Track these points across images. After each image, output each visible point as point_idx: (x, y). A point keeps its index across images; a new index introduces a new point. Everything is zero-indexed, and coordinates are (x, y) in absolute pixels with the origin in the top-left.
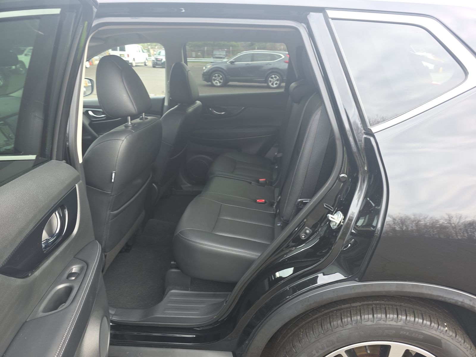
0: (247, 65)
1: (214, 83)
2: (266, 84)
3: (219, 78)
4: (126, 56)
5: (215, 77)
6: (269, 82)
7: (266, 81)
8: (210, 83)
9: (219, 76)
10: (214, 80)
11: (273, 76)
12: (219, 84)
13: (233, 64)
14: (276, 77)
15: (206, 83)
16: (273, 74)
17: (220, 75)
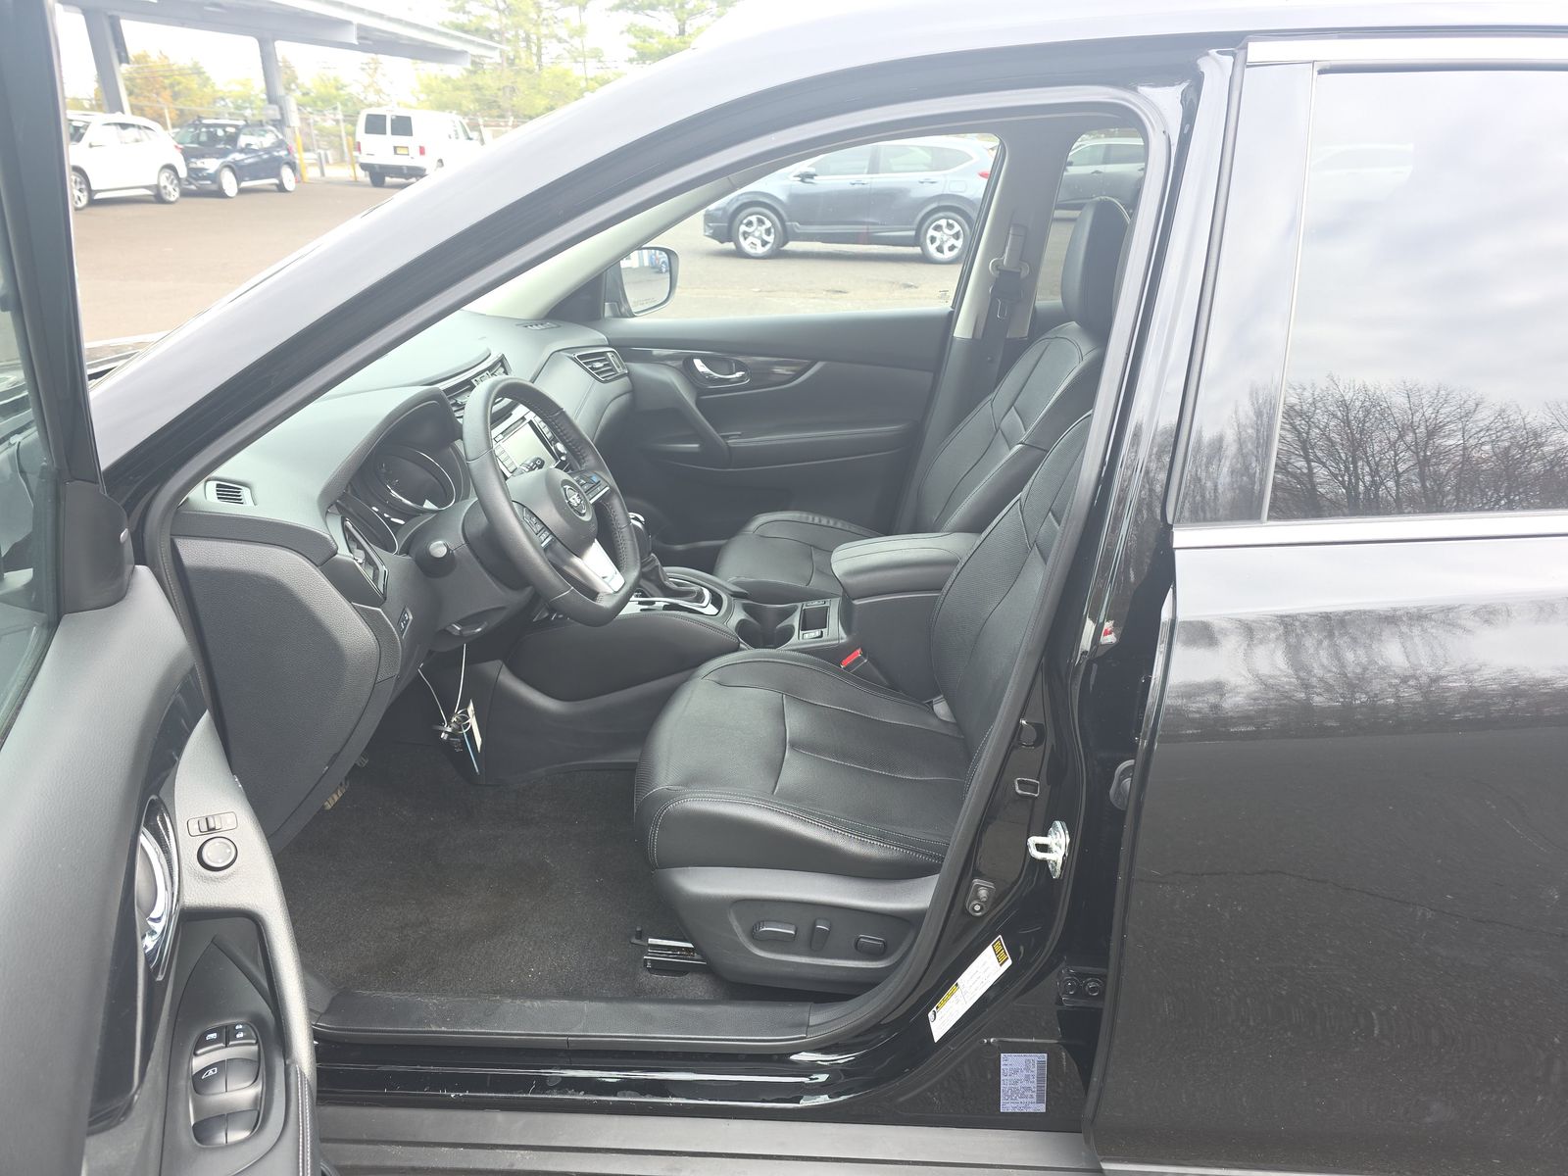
0: (856, 186)
1: (746, 245)
2: (917, 250)
3: (764, 227)
4: (414, 151)
5: (750, 224)
6: (928, 241)
7: (916, 241)
8: (731, 246)
9: (761, 222)
10: (746, 235)
11: (943, 222)
12: (760, 250)
13: (808, 180)
14: (950, 226)
15: (715, 245)
16: (941, 214)
17: (765, 219)
